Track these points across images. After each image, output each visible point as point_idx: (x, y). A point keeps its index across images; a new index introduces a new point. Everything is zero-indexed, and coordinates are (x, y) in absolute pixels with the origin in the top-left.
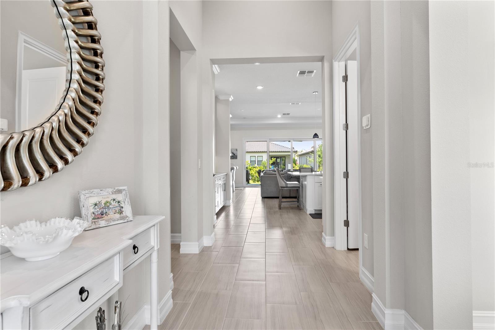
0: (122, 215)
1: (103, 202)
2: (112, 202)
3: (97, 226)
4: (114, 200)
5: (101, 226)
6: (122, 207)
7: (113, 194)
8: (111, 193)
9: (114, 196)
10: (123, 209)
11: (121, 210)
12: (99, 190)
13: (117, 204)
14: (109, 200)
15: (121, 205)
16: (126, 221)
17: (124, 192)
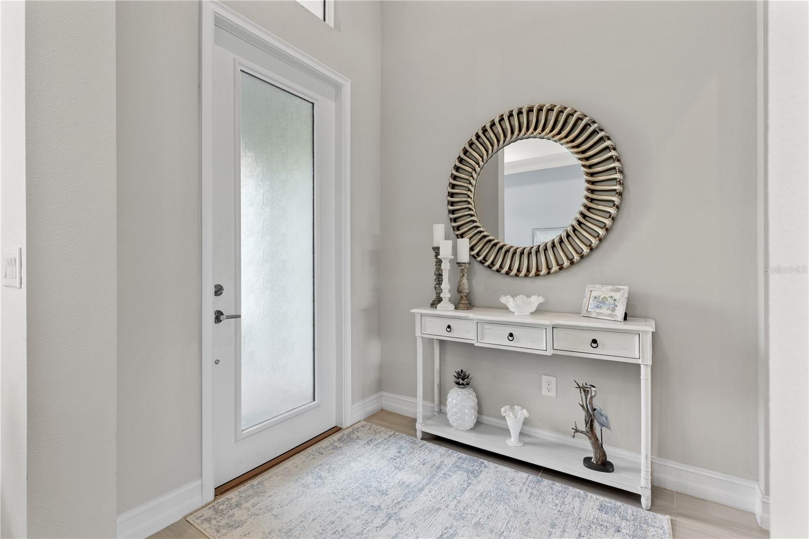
0: (613, 313)
1: (602, 297)
2: (609, 298)
3: (589, 315)
4: (611, 297)
5: (592, 316)
6: (616, 306)
7: (611, 291)
8: (610, 290)
9: (612, 294)
10: (617, 308)
11: (614, 308)
12: (601, 286)
13: (612, 302)
14: (607, 296)
15: (616, 304)
16: (613, 319)
17: (622, 292)
